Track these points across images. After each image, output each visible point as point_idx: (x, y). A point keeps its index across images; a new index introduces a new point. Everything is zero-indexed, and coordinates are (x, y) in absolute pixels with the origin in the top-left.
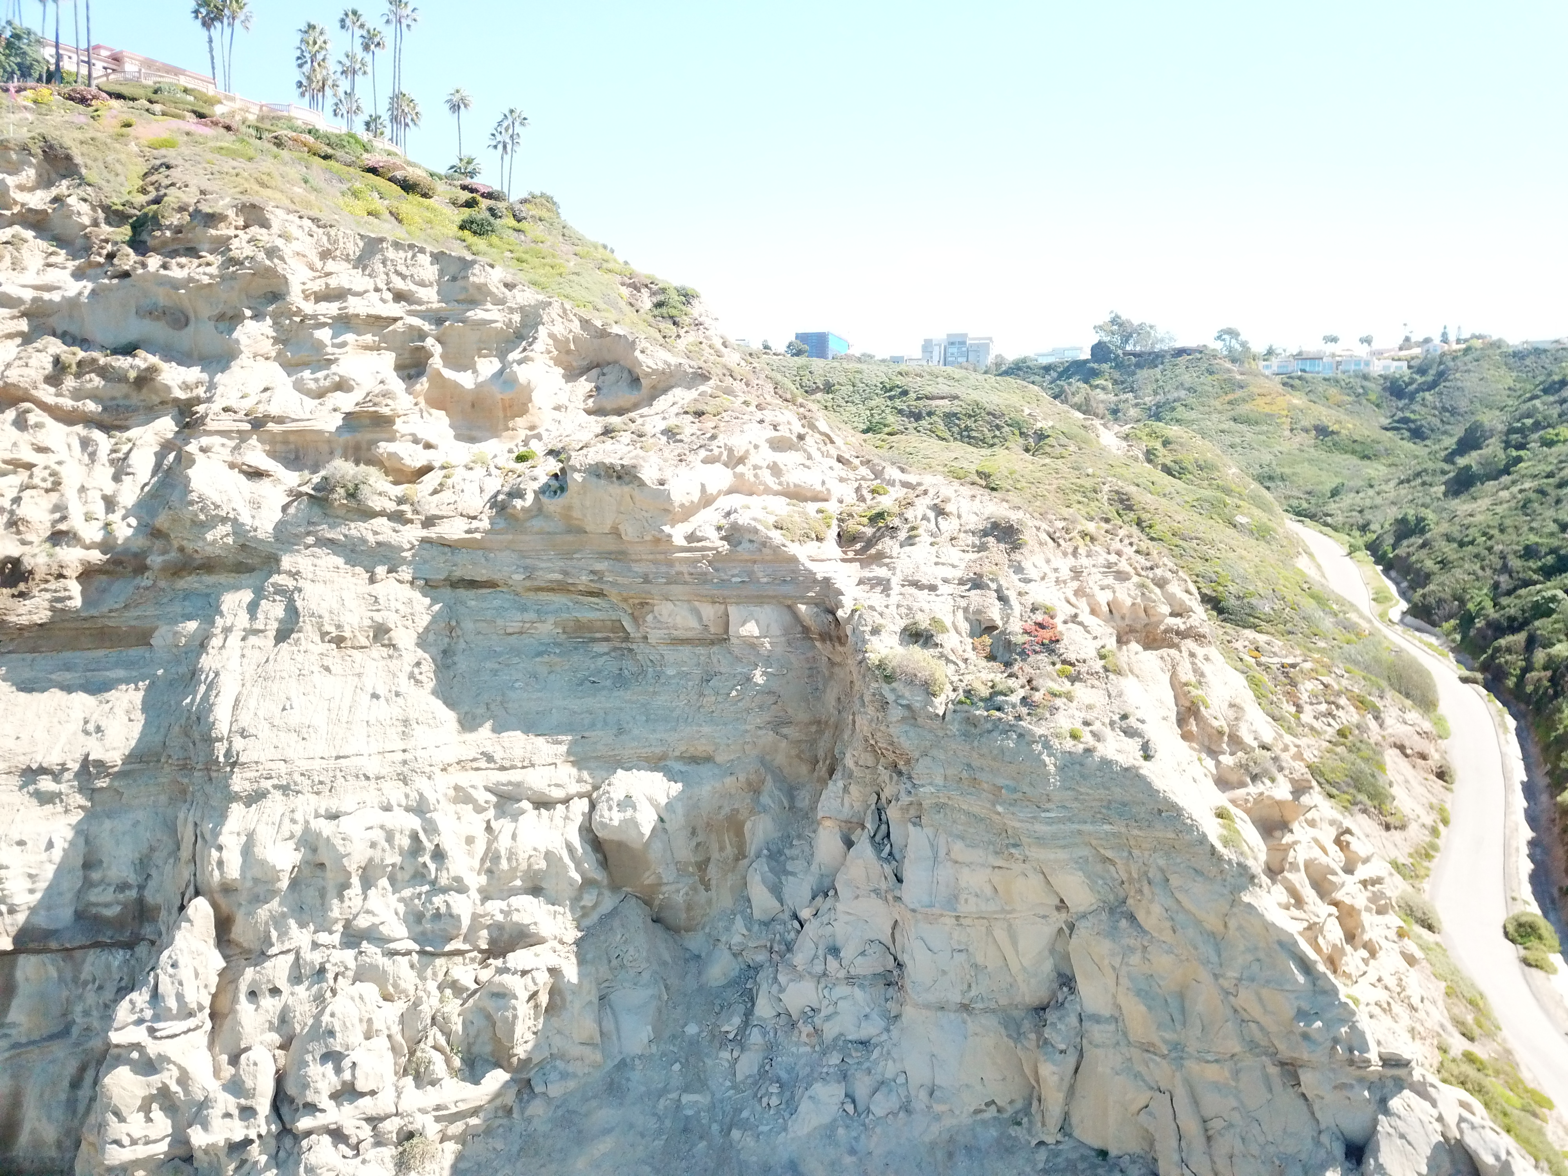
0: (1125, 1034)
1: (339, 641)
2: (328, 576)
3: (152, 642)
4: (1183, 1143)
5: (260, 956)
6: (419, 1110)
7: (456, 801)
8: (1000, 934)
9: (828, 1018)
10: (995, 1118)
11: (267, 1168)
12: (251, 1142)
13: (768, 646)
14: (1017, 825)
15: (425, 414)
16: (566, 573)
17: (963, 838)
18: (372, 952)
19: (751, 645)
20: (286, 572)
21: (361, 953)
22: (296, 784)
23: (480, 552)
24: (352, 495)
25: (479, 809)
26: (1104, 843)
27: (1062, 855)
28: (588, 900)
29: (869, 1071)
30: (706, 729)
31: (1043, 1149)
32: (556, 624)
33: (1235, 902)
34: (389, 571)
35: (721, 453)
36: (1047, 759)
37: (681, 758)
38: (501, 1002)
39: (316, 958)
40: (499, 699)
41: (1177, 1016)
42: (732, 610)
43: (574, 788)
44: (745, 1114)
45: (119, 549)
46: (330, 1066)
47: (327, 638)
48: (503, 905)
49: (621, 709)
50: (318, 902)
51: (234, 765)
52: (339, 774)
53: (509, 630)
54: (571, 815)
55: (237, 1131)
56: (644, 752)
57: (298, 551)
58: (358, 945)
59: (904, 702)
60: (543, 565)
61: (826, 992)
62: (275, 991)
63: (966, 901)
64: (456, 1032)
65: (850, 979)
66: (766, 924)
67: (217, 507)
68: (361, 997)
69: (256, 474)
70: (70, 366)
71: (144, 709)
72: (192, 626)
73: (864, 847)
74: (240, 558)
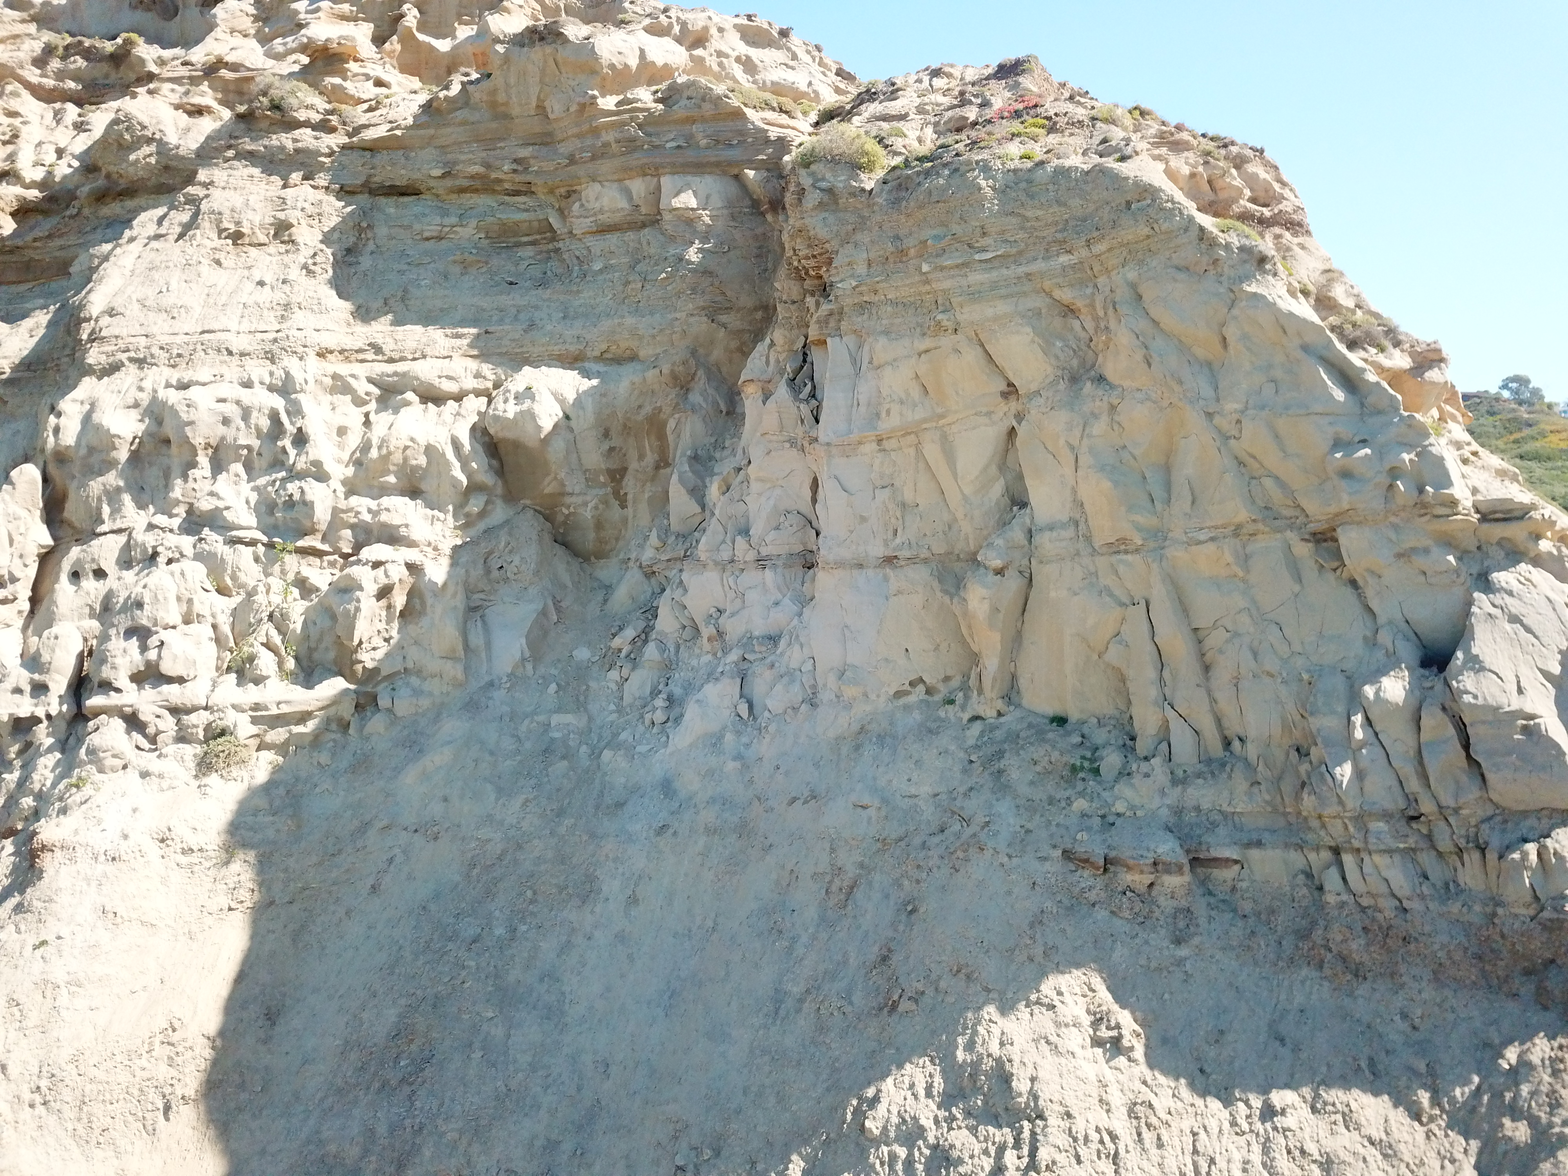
0: (1088, 539)
1: (237, 237)
2: (241, 183)
3: (72, 270)
4: (1166, 674)
5: (89, 535)
6: (234, 707)
7: (333, 390)
8: (932, 451)
9: (733, 615)
10: (922, 701)
11: (50, 750)
12: (38, 721)
13: (707, 220)
14: (947, 284)
15: (388, 66)
16: (488, 166)
17: (886, 333)
18: (214, 540)
19: (687, 220)
20: (200, 184)
21: (201, 540)
22: (152, 356)
23: (401, 152)
24: (276, 107)
25: (359, 402)
26: (1060, 280)
27: (1003, 307)
28: (475, 506)
29: (772, 666)
30: (630, 321)
31: (979, 722)
32: (478, 228)
33: (1234, 297)
34: (306, 178)
35: (671, 25)
36: (983, 183)
37: (601, 358)
38: (346, 597)
39: (150, 540)
40: (400, 294)
41: (1158, 493)
42: (667, 182)
43: (470, 383)
44: (623, 736)
45: (57, 188)
46: (134, 643)
47: (224, 235)
48: (373, 504)
49: (536, 308)
50: (162, 482)
51: (93, 341)
52: (199, 347)
53: (427, 234)
54: (463, 412)
55: (25, 707)
56: (556, 349)
57: (216, 165)
58: (200, 533)
59: (824, 185)
60: (463, 157)
61: (731, 580)
62: (100, 574)
63: (888, 412)
64: (294, 631)
65: (761, 562)
66: (682, 536)
67: (144, 127)
68: (182, 574)
69: (198, 111)
70: (56, 48)
71: (47, 327)
72: (106, 247)
73: (782, 391)
74: (163, 180)
